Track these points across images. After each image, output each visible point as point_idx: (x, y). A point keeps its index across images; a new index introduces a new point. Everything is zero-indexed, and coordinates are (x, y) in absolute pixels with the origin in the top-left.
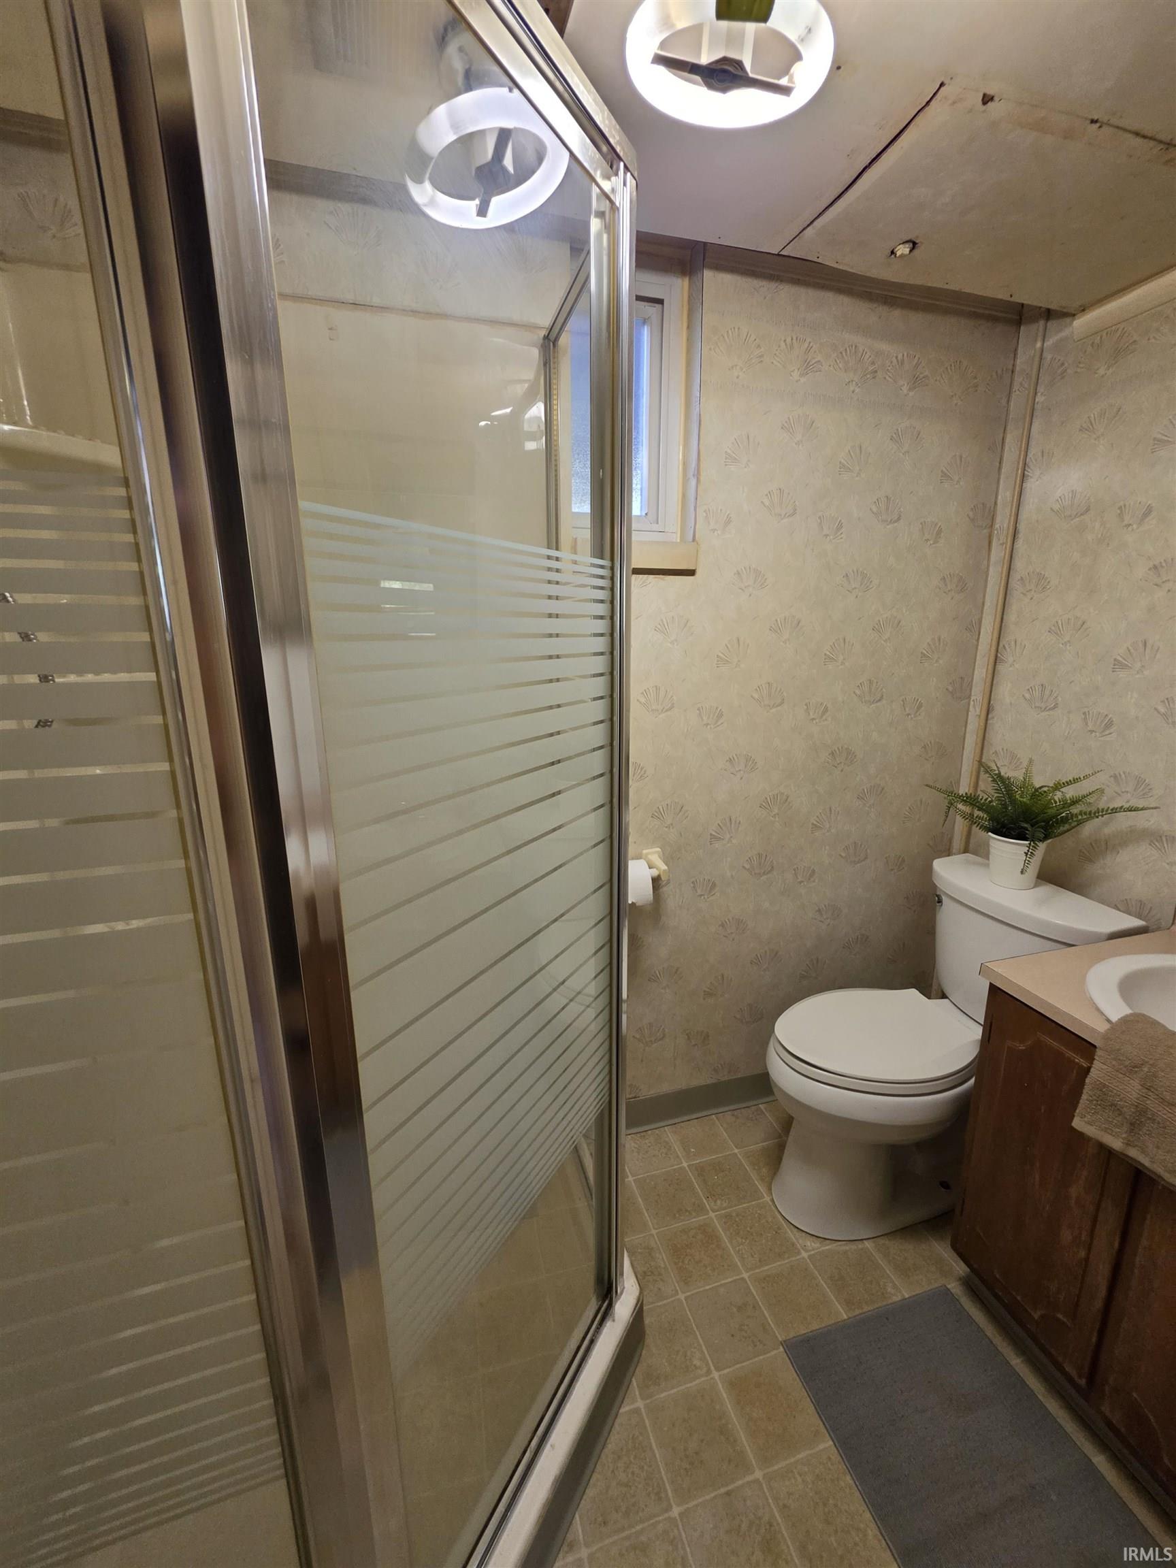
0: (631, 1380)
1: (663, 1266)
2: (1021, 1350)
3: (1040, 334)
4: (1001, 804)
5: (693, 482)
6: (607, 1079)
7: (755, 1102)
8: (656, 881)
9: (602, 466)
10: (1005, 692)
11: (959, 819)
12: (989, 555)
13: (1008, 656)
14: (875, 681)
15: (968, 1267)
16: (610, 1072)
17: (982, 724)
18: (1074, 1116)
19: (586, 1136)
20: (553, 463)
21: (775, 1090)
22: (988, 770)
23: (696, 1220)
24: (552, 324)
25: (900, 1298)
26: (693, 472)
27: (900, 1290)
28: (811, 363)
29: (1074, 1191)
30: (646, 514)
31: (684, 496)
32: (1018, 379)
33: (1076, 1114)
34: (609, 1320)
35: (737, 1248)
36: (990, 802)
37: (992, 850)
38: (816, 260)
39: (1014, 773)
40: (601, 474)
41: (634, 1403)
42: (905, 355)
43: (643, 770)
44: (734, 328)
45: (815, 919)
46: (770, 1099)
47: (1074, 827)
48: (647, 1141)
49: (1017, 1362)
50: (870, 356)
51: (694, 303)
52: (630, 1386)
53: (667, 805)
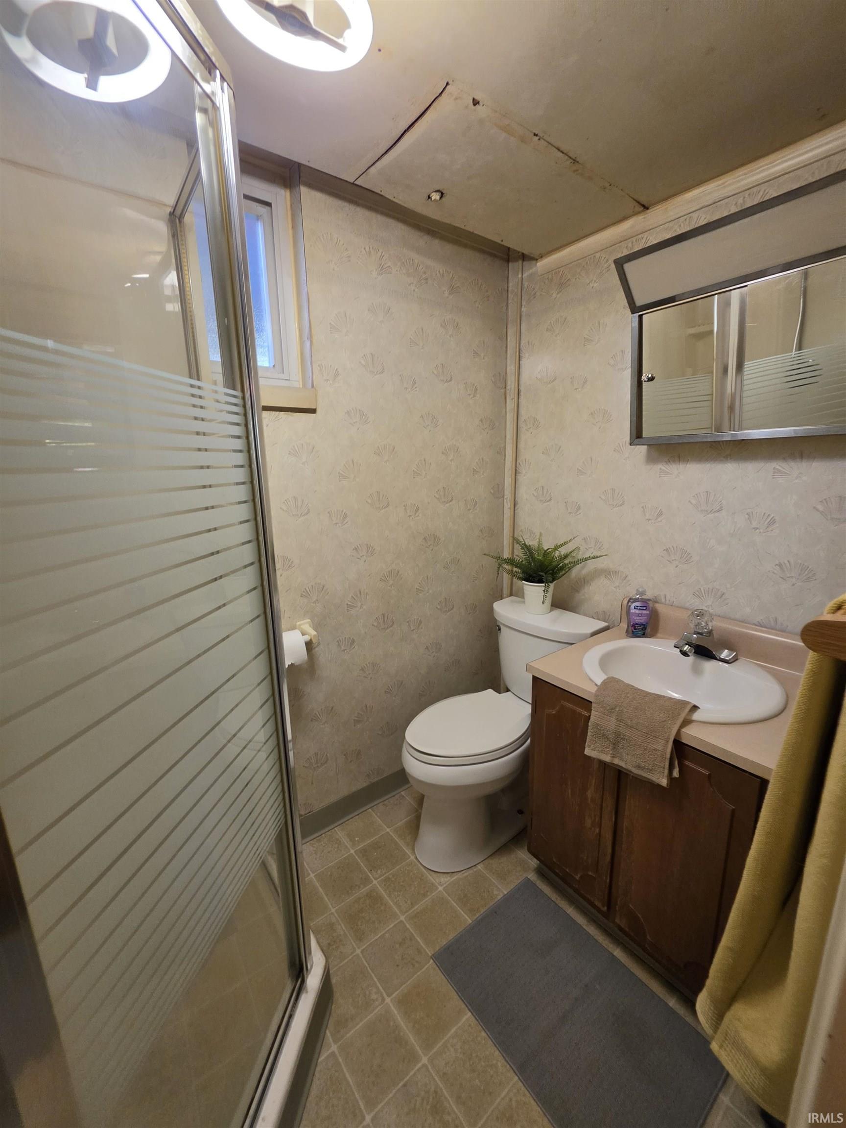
0: (325, 1033)
1: (342, 933)
2: (572, 902)
3: (521, 268)
4: (528, 562)
5: (308, 344)
6: (282, 805)
7: (397, 792)
8: (309, 645)
9: (226, 315)
10: (524, 493)
11: (505, 575)
12: (506, 406)
13: (523, 469)
14: (447, 488)
15: (538, 860)
16: (284, 799)
17: (512, 513)
18: (585, 747)
19: (271, 853)
20: (189, 323)
21: (410, 779)
22: (518, 542)
23: (364, 890)
24: (175, 203)
25: (502, 895)
26: (307, 336)
27: (501, 890)
28: (384, 267)
29: (590, 793)
30: (274, 366)
31: (302, 354)
32: (511, 296)
33: (586, 746)
34: (303, 993)
35: (395, 901)
36: (522, 561)
37: (526, 592)
38: (380, 193)
39: (532, 543)
40: (226, 322)
41: (330, 1047)
42: (444, 270)
43: (291, 561)
44: (328, 233)
45: (425, 654)
46: (407, 786)
47: (567, 572)
48: (322, 843)
49: (571, 911)
50: (422, 268)
51: (296, 208)
52: (326, 1036)
53: (312, 586)
